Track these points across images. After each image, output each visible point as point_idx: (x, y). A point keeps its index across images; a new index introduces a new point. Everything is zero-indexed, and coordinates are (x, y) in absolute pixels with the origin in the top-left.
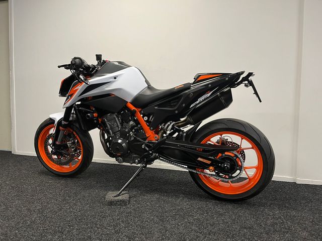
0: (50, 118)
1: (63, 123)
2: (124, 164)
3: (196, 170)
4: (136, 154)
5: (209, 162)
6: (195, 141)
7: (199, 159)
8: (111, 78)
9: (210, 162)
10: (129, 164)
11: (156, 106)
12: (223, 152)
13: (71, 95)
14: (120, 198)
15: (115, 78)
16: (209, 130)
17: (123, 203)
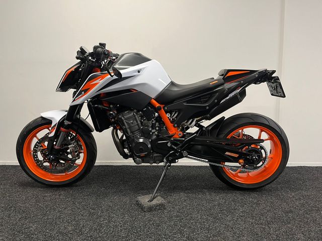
0: (42, 117)
1: (66, 123)
2: (143, 164)
3: (220, 164)
4: (157, 153)
5: (236, 156)
6: (222, 136)
7: (227, 153)
8: (134, 71)
9: (238, 155)
10: (149, 164)
11: (184, 102)
12: (249, 145)
13: (86, 91)
14: (155, 202)
15: (139, 72)
16: (236, 125)
17: (161, 206)
